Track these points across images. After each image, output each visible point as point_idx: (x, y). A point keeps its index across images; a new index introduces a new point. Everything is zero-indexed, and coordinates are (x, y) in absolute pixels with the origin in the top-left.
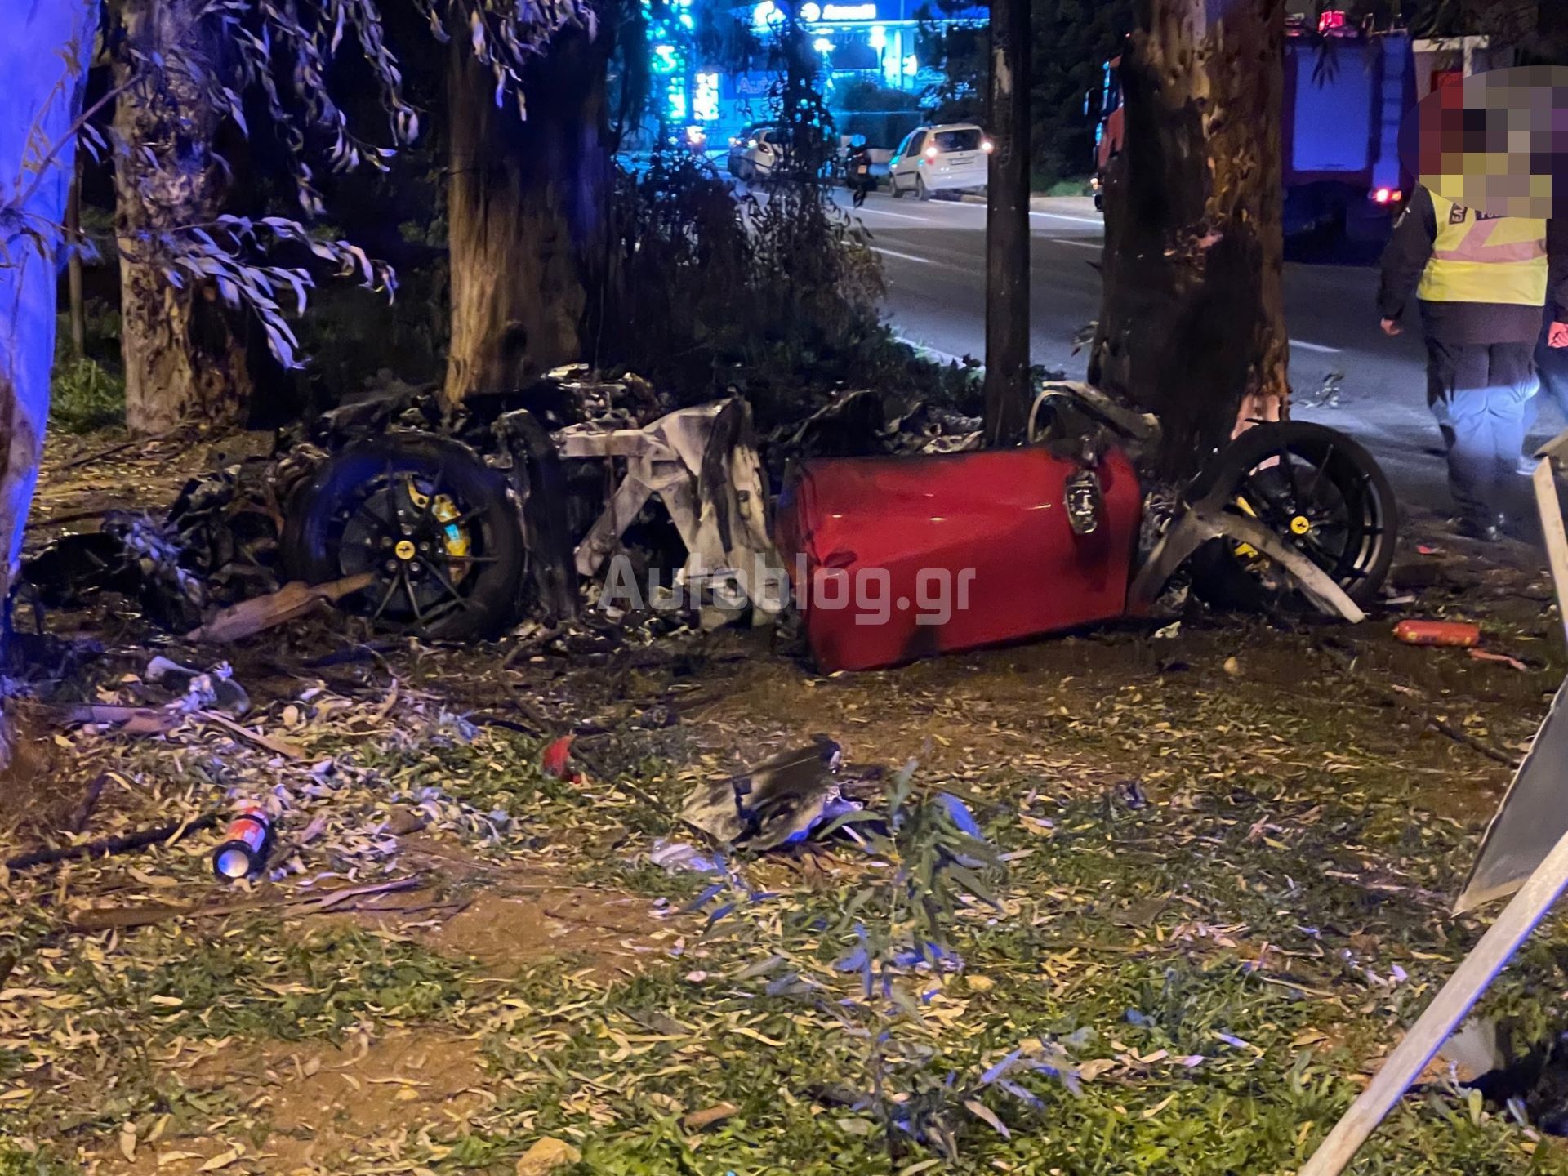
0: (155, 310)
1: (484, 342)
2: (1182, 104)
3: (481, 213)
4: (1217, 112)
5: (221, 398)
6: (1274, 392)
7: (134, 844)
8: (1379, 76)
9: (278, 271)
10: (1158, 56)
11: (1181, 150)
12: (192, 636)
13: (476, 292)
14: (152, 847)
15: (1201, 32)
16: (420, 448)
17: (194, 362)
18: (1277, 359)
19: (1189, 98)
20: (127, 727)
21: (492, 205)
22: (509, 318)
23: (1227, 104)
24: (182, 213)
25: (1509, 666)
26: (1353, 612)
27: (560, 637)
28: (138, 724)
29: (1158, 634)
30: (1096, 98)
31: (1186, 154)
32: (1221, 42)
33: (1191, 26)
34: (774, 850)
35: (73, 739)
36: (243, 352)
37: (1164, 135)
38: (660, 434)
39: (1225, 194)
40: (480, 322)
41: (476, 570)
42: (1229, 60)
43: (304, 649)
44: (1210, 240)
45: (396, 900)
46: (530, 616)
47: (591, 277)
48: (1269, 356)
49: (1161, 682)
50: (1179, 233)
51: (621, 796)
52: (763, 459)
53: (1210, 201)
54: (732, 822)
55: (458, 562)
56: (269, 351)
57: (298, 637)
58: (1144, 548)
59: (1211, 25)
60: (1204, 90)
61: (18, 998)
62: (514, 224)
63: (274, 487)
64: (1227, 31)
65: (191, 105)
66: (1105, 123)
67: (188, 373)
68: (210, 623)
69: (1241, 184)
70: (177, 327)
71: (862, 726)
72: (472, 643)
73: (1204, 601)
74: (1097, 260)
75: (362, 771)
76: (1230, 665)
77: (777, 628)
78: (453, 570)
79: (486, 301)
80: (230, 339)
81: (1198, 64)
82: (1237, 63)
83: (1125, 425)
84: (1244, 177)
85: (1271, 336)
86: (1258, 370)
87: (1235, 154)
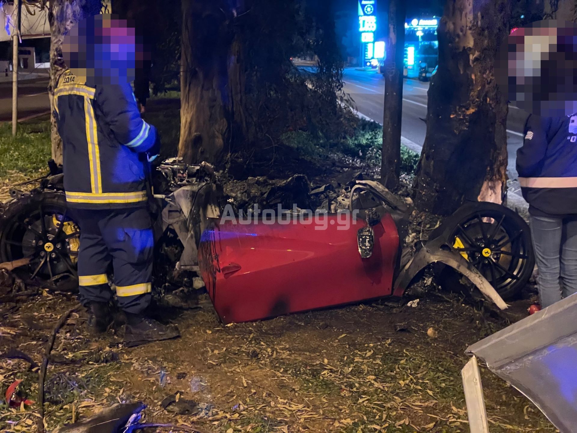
1: (186, 141)
2: (461, 50)
4: (477, 54)
6: (499, 179)
10: (451, 28)
11: (460, 71)
15: (471, 17)
18: (502, 165)
19: (464, 47)
22: (196, 131)
23: (483, 51)
26: (502, 304)
29: (409, 304)
31: (462, 73)
32: (479, 23)
33: (466, 14)
38: (173, 197)
39: (479, 91)
40: (185, 133)
42: (483, 30)
44: (472, 111)
48: (497, 163)
49: (389, 341)
50: (458, 107)
53: (472, 93)
55: (75, 253)
59: (475, 15)
62: (199, 93)
64: (482, 17)
69: (487, 86)
76: (430, 331)
78: (72, 257)
79: (188, 124)
81: (469, 32)
82: (486, 32)
83: (395, 203)
84: (489, 83)
85: (499, 154)
86: (492, 169)
87: (484, 73)
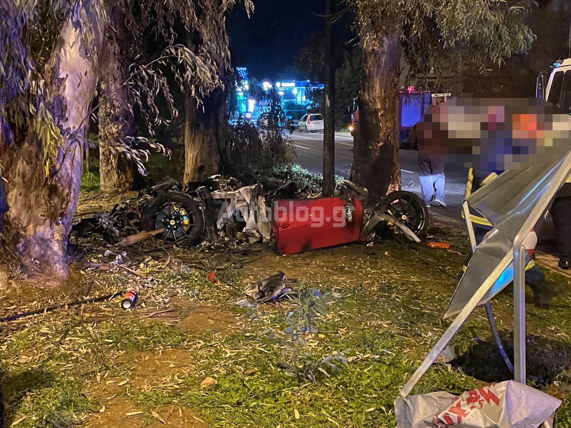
0: (108, 160)
1: (194, 169)
2: (373, 110)
3: (193, 135)
4: (382, 112)
5: (125, 183)
6: (398, 183)
7: (101, 299)
8: (423, 103)
9: (141, 150)
10: (367, 97)
12: (116, 245)
13: (191, 156)
14: (105, 300)
15: (378, 91)
16: (177, 196)
17: (118, 173)
18: (398, 174)
19: (375, 108)
20: (99, 269)
21: (196, 134)
22: (201, 162)
23: (385, 110)
24: (115, 136)
25: (457, 254)
26: (418, 240)
27: (213, 245)
28: (102, 268)
29: (368, 245)
30: (352, 107)
31: (374, 122)
32: (383, 94)
33: (375, 90)
34: (268, 301)
35: (85, 272)
36: (131, 171)
37: (369, 118)
38: (239, 192)
39: (384, 133)
40: (193, 164)
41: (191, 227)
42: (385, 99)
43: (145, 248)
44: (381, 144)
45: (169, 314)
46: (205, 240)
47: (222, 152)
48: (396, 174)
49: (368, 257)
50: (373, 142)
51: (228, 287)
52: (266, 199)
53: (381, 134)
54: (257, 294)
55: (186, 225)
56: (138, 171)
57: (144, 245)
58: (364, 223)
59: (381, 90)
60: (379, 106)
61: (70, 340)
62: (201, 138)
63: (139, 206)
64: (385, 92)
65: (119, 108)
66: (354, 114)
67: (116, 176)
68: (121, 241)
69: (388, 130)
70: (113, 164)
71: (291, 268)
72: (190, 246)
73: (379, 236)
74: (352, 149)
75: (160, 280)
76: (386, 253)
77: (269, 243)
78: (185, 228)
79: (195, 158)
80: (127, 168)
81: (377, 100)
82: (387, 100)
83: (359, 191)
84: (389, 128)
85: (396, 168)
86: (393, 177)
87: (387, 122)
